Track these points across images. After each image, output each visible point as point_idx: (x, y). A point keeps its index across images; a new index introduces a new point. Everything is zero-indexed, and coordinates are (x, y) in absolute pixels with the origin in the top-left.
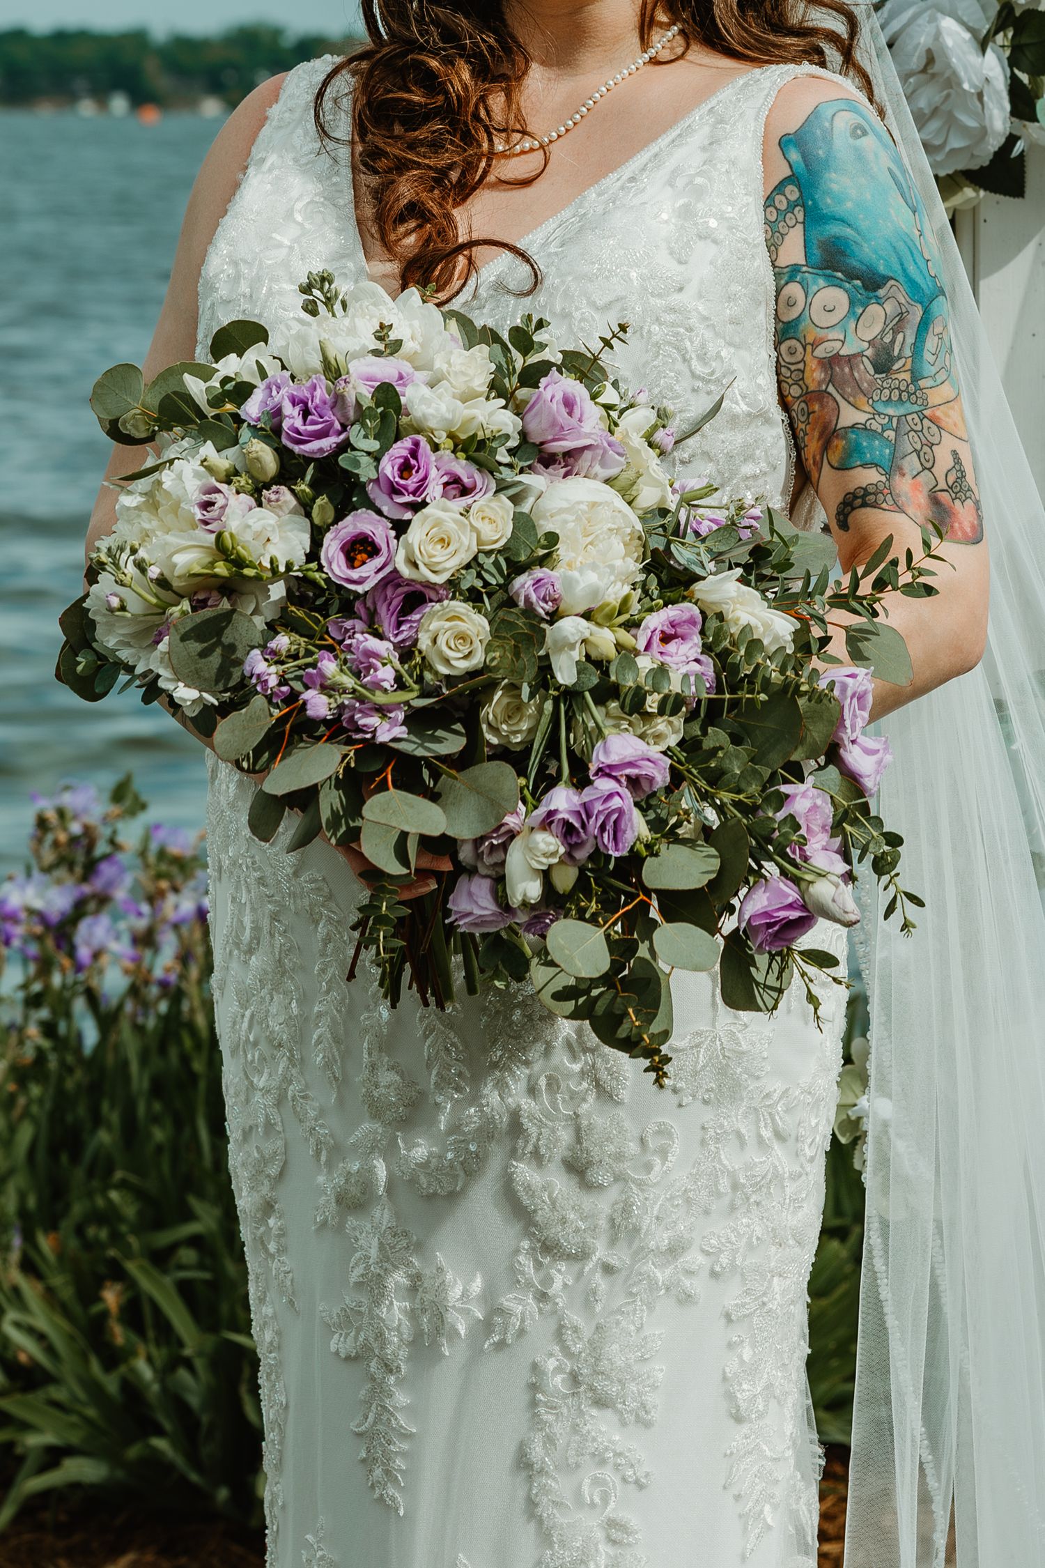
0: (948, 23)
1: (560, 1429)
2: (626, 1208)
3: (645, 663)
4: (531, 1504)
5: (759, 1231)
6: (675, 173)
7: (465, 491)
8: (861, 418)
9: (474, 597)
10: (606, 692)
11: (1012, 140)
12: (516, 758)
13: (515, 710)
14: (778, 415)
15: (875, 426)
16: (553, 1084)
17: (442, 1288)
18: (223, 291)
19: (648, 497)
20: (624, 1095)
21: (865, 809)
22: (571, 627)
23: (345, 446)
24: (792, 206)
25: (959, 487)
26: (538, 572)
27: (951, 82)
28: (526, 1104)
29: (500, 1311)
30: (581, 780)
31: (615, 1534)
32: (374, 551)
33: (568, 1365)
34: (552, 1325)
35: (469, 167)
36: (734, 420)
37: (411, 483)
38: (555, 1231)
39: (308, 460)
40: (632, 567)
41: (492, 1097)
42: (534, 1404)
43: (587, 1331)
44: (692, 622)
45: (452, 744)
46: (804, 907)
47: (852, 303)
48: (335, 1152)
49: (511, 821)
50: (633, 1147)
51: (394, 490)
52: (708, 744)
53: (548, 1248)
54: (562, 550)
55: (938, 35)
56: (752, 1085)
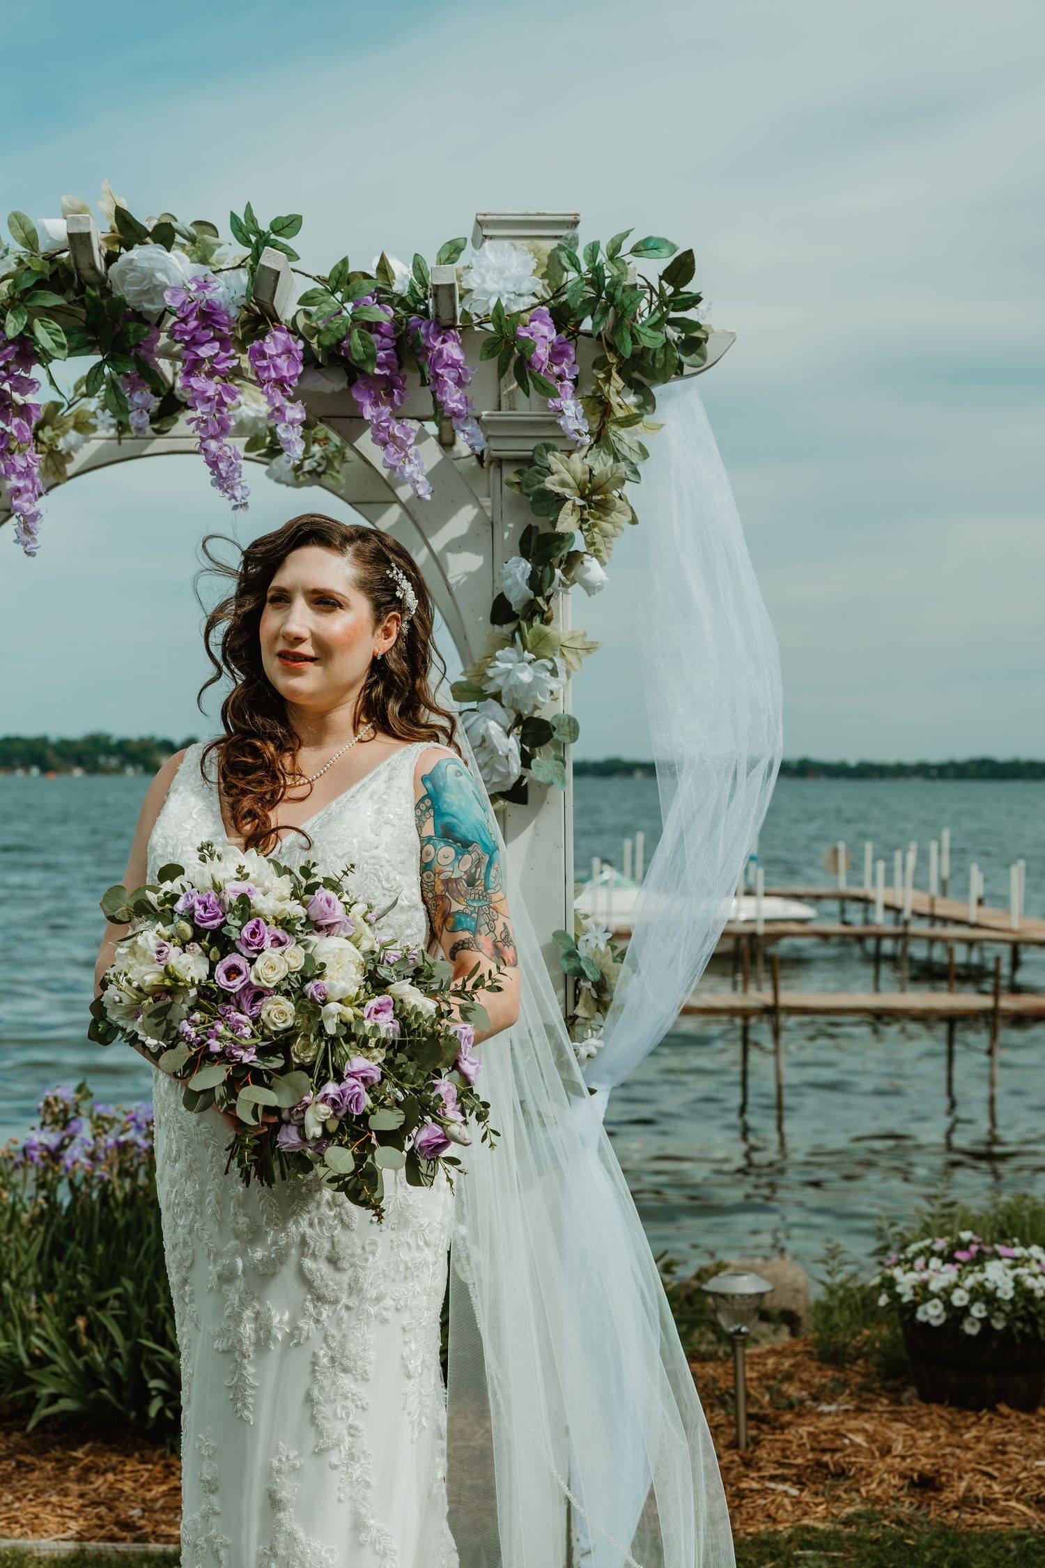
0: (492, 724)
1: (326, 1383)
2: (356, 1280)
3: (368, 1024)
4: (313, 1418)
5: (418, 1289)
6: (373, 794)
7: (281, 944)
8: (461, 907)
9: (287, 994)
10: (350, 1038)
11: (522, 778)
12: (307, 1069)
13: (307, 1046)
14: (422, 906)
15: (467, 911)
16: (321, 1222)
17: (270, 1318)
18: (160, 851)
19: (366, 945)
20: (355, 1226)
21: (471, 1091)
22: (333, 1007)
23: (225, 923)
24: (428, 808)
25: (507, 940)
26: (317, 982)
27: (493, 751)
28: (309, 1231)
29: (298, 1328)
30: (339, 1079)
31: (352, 1432)
32: (239, 973)
33: (330, 1353)
34: (322, 1335)
35: (274, 793)
36: (402, 908)
37: (257, 940)
38: (324, 1291)
39: (207, 930)
40: (360, 978)
41: (292, 1227)
42: (314, 1371)
43: (338, 1337)
44: (389, 1004)
45: (278, 1063)
46: (445, 1137)
47: (457, 854)
48: (218, 1255)
49: (307, 1099)
50: (359, 1251)
51: (248, 944)
52: (398, 1061)
53: (320, 1298)
54: (327, 971)
55: (487, 729)
56: (414, 1221)
